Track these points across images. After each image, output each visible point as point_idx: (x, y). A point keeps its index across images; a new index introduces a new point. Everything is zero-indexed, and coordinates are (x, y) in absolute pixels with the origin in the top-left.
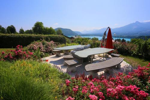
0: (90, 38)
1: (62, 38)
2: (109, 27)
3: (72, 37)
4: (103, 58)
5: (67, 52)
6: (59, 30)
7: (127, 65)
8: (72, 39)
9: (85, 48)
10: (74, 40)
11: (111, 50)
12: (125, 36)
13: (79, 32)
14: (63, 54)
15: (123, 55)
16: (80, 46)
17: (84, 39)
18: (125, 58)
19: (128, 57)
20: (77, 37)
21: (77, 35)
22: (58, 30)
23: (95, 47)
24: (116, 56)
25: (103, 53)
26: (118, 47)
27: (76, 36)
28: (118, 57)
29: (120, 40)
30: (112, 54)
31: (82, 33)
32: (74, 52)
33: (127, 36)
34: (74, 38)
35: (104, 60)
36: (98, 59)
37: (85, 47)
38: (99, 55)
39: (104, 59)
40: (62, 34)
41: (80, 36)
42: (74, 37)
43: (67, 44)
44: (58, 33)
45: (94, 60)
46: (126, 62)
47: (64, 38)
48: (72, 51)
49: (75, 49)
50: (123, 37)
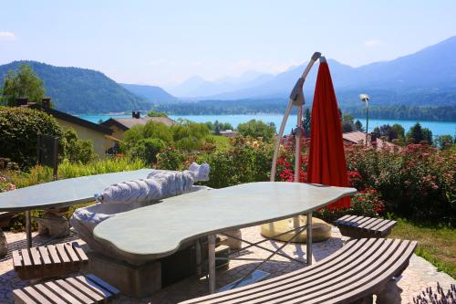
0: (227, 127)
1: (30, 130)
2: (317, 55)
3: (111, 122)
4: (290, 249)
5: (53, 222)
6: (23, 79)
7: (434, 290)
8: (110, 132)
9: (172, 190)
10: (123, 143)
11: (335, 192)
12: (425, 106)
13: (157, 90)
14: (22, 236)
15: (416, 224)
16: (140, 177)
17: (185, 135)
18: (428, 237)
19: (444, 232)
20: (144, 121)
21: (148, 106)
22: (13, 77)
23: (243, 180)
24: (368, 234)
25: (295, 216)
26: (384, 175)
27: (136, 116)
28: (378, 235)
29: (400, 130)
30: (347, 218)
31: (175, 94)
32: (98, 216)
33: (435, 107)
34: (124, 128)
35: (300, 263)
36: (259, 254)
37: (170, 180)
38: (267, 226)
39: (299, 252)
40: (45, 105)
41: (163, 111)
42: (125, 119)
43: (65, 165)
44: (17, 95)
45: (233, 264)
46: (435, 263)
47: (50, 127)
48: (83, 211)
49: (103, 198)
50: (416, 115)
